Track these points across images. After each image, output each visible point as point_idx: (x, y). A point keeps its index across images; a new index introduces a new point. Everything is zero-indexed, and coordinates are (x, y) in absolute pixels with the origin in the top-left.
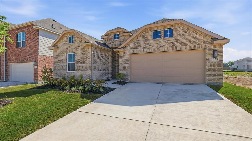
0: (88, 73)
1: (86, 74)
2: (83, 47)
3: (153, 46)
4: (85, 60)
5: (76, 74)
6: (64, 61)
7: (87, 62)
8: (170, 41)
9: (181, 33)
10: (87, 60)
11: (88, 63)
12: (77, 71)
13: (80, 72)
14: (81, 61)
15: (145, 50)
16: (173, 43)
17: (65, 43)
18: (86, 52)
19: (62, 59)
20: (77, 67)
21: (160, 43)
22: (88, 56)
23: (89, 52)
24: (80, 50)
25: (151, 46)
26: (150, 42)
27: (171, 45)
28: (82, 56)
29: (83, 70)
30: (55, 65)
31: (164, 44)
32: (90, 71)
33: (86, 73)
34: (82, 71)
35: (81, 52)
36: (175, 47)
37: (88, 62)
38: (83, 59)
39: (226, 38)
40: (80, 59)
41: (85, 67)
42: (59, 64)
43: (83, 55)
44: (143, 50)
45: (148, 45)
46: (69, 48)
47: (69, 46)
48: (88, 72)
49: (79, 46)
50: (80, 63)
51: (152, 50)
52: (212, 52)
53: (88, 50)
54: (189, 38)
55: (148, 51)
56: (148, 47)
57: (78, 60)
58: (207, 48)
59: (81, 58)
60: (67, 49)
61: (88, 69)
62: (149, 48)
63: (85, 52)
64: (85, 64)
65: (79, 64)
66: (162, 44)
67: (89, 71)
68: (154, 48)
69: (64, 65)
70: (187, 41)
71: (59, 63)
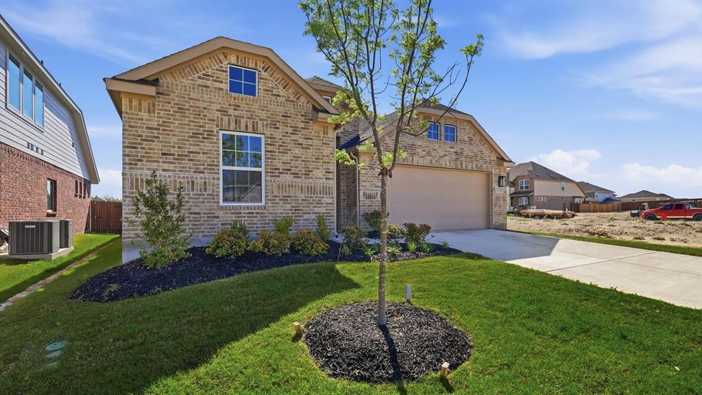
0: (322, 210)
1: (316, 213)
2: (302, 122)
3: (429, 154)
4: (312, 165)
5: (271, 213)
6: (201, 157)
7: (319, 173)
8: (452, 150)
9: (466, 138)
10: (317, 169)
11: (321, 179)
12: (277, 203)
13: (288, 205)
14: (296, 167)
15: (416, 158)
16: (456, 153)
17: (209, 83)
18: (316, 142)
19: (192, 149)
20: (275, 190)
21: (440, 150)
22: (324, 154)
23: (329, 144)
24: (290, 130)
25: (424, 153)
26: (424, 144)
27: (454, 156)
28: (297, 151)
29: (302, 200)
30: (134, 172)
31: (444, 153)
32: (330, 204)
33: (316, 210)
34: (300, 201)
35: (293, 137)
36: (459, 163)
37: (324, 175)
38: (304, 161)
39: (511, 161)
40: (291, 160)
41: (311, 190)
42: (164, 170)
43: (302, 148)
44: (411, 158)
45: (420, 150)
46: (236, 113)
47: (232, 101)
48: (325, 207)
49: (286, 116)
50: (292, 174)
51: (427, 161)
52: (497, 178)
53: (322, 135)
54: (475, 150)
55: (421, 162)
56: (420, 155)
57: (283, 163)
58: (494, 172)
59: (294, 157)
60: (224, 112)
61: (325, 196)
62: (422, 157)
63: (312, 139)
64: (311, 180)
65: (288, 178)
66: (442, 153)
67: (327, 203)
68: (430, 158)
69: (202, 175)
70: (473, 154)
71: (166, 166)
